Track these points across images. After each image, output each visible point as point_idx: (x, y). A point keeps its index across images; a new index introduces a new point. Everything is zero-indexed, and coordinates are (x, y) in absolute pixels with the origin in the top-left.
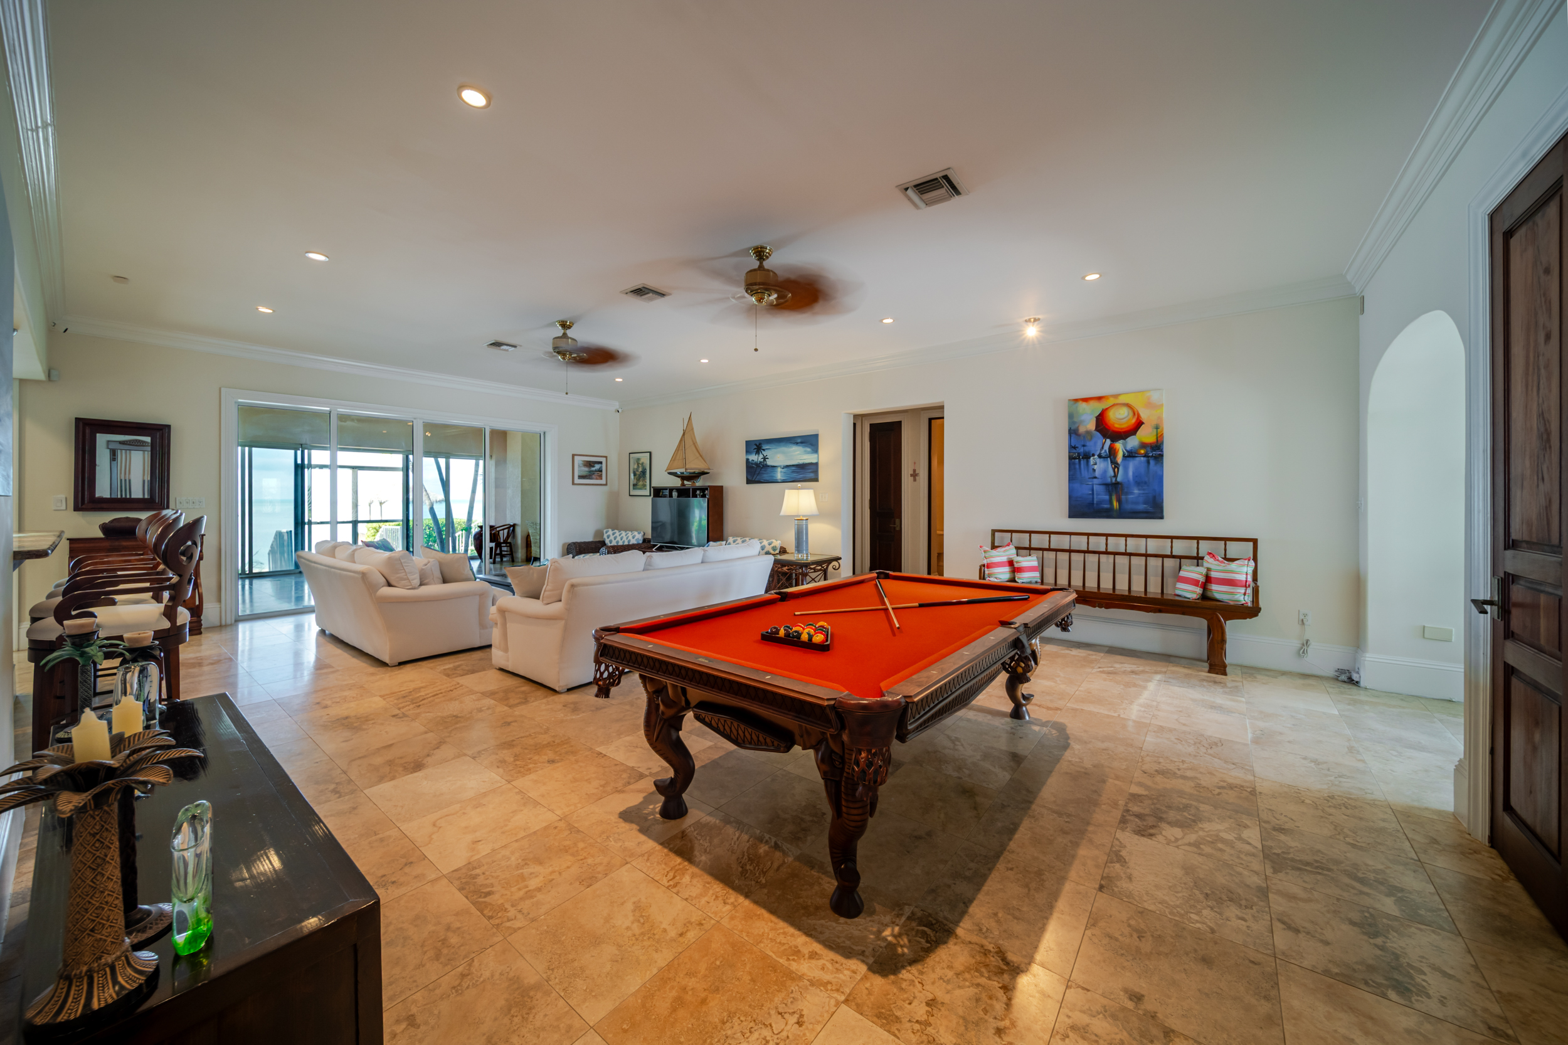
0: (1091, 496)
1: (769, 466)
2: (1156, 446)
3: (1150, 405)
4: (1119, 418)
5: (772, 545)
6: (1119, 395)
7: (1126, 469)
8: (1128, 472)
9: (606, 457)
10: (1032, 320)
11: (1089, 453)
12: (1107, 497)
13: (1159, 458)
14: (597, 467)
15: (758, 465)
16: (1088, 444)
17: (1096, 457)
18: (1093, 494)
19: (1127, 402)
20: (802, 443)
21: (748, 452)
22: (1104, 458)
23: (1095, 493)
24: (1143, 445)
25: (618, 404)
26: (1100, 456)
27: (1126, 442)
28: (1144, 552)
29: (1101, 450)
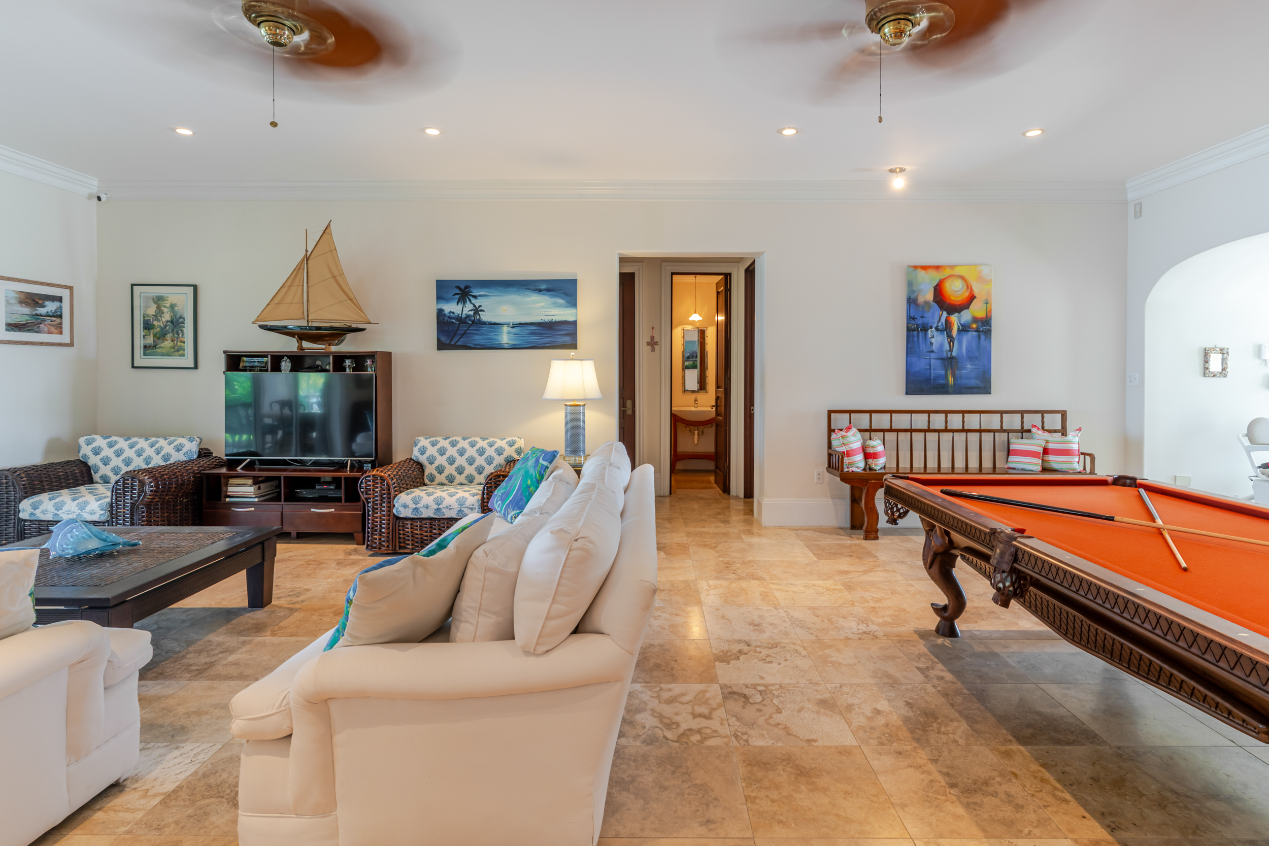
0: (929, 371)
1: (485, 323)
2: (986, 321)
3: (981, 279)
4: (955, 290)
5: (516, 446)
6: (956, 266)
7: (960, 342)
8: (963, 346)
9: (71, 288)
10: (898, 170)
11: (927, 324)
12: (943, 372)
13: (988, 333)
14: (51, 307)
15: (461, 320)
16: (926, 315)
17: (933, 329)
18: (930, 369)
19: (961, 274)
20: (548, 290)
21: (440, 298)
22: (941, 331)
23: (932, 368)
24: (975, 320)
25: (96, 183)
26: (937, 329)
27: (961, 316)
28: (978, 428)
29: (938, 323)
